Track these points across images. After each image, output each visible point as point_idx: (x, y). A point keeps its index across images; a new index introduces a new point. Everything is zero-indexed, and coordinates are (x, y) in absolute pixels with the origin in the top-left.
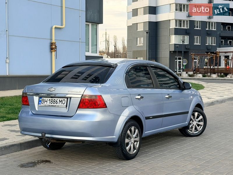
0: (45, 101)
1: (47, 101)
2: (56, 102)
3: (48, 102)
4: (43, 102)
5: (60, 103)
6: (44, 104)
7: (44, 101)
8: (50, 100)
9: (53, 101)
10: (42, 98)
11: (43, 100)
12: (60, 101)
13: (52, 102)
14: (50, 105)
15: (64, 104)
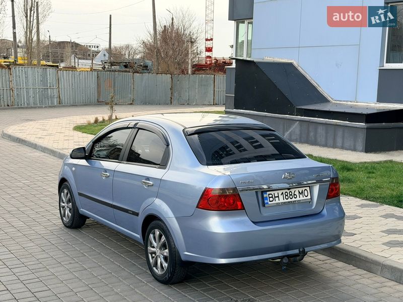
0: (275, 197)
1: (278, 197)
2: (294, 195)
3: (281, 197)
4: (271, 199)
5: (301, 196)
6: (274, 202)
7: (272, 197)
8: (282, 193)
9: (289, 195)
10: (268, 193)
11: (270, 196)
12: (299, 192)
13: (287, 197)
14: (285, 203)
15: (306, 196)
